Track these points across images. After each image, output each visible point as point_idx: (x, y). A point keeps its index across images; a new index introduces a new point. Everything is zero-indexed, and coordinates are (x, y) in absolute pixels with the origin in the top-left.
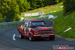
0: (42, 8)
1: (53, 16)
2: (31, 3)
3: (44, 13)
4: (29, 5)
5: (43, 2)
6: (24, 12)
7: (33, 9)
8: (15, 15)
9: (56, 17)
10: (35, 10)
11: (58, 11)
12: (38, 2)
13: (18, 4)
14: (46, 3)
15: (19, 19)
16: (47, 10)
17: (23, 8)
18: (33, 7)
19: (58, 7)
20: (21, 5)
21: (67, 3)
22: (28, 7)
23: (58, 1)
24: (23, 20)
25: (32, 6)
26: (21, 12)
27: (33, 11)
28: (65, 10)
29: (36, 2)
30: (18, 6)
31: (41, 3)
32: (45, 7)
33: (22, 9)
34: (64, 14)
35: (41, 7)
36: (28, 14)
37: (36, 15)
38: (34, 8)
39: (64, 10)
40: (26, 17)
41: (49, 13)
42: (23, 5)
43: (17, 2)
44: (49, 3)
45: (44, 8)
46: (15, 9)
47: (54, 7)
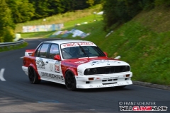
0: (60, 16)
1: (81, 32)
2: (36, 5)
3: (64, 26)
4: (33, 10)
5: (62, 3)
6: (23, 24)
7: (40, 16)
8: (2, 29)
9: (88, 34)
10: (44, 20)
11: (92, 21)
12: (50, 3)
13: (10, 7)
14: (67, 6)
15: (12, 36)
16: (69, 19)
17: (19, 15)
18: (40, 13)
19: (92, 13)
20: (16, 8)
21: (111, 6)
22: (30, 13)
23: (93, 2)
24: (20, 39)
25: (38, 11)
26: (15, 22)
27: (40, 20)
28: (106, 20)
29: (48, 2)
30: (9, 10)
31: (58, 6)
32: (66, 14)
33: (17, 16)
34: (105, 29)
35: (56, 13)
36: (30, 27)
37: (46, 30)
38: (42, 15)
39: (104, 21)
40: (26, 33)
41: (73, 26)
42: (19, 9)
43: (7, 2)
44: (74, 5)
45: (63, 16)
46: (4, 16)
47: (83, 14)
